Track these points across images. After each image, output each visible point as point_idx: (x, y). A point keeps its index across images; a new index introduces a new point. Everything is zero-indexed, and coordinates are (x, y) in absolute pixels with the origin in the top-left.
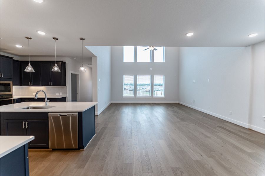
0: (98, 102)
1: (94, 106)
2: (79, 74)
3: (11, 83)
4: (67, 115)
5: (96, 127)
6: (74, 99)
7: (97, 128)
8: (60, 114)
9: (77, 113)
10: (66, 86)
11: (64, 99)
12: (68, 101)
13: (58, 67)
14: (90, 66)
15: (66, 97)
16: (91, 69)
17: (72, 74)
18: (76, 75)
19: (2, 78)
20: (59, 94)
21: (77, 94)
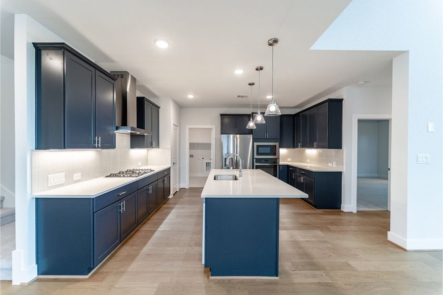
3: (277, 144)
10: (341, 148)
15: (341, 172)
18: (388, 120)
19: (268, 139)
20: (332, 165)
21: (389, 169)
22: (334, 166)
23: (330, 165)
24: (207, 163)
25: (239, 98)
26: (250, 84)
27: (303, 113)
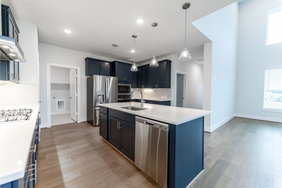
0: (211, 111)
1: (203, 117)
2: (187, 74)
3: (130, 85)
4: (153, 125)
5: (204, 155)
6: (180, 104)
7: (208, 156)
8: (146, 121)
9: (167, 125)
10: (170, 88)
11: (168, 103)
12: (172, 106)
13: (156, 60)
14: (201, 63)
15: (170, 101)
16: (202, 66)
17: (178, 75)
18: (183, 75)
19: (125, 81)
20: (164, 97)
21: (184, 98)
22: (166, 97)
23: (163, 97)
24: (59, 102)
25: (113, 47)
26: (133, 36)
27: (145, 67)
